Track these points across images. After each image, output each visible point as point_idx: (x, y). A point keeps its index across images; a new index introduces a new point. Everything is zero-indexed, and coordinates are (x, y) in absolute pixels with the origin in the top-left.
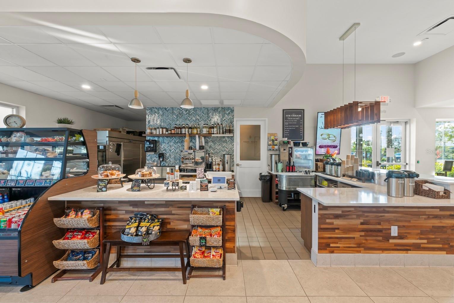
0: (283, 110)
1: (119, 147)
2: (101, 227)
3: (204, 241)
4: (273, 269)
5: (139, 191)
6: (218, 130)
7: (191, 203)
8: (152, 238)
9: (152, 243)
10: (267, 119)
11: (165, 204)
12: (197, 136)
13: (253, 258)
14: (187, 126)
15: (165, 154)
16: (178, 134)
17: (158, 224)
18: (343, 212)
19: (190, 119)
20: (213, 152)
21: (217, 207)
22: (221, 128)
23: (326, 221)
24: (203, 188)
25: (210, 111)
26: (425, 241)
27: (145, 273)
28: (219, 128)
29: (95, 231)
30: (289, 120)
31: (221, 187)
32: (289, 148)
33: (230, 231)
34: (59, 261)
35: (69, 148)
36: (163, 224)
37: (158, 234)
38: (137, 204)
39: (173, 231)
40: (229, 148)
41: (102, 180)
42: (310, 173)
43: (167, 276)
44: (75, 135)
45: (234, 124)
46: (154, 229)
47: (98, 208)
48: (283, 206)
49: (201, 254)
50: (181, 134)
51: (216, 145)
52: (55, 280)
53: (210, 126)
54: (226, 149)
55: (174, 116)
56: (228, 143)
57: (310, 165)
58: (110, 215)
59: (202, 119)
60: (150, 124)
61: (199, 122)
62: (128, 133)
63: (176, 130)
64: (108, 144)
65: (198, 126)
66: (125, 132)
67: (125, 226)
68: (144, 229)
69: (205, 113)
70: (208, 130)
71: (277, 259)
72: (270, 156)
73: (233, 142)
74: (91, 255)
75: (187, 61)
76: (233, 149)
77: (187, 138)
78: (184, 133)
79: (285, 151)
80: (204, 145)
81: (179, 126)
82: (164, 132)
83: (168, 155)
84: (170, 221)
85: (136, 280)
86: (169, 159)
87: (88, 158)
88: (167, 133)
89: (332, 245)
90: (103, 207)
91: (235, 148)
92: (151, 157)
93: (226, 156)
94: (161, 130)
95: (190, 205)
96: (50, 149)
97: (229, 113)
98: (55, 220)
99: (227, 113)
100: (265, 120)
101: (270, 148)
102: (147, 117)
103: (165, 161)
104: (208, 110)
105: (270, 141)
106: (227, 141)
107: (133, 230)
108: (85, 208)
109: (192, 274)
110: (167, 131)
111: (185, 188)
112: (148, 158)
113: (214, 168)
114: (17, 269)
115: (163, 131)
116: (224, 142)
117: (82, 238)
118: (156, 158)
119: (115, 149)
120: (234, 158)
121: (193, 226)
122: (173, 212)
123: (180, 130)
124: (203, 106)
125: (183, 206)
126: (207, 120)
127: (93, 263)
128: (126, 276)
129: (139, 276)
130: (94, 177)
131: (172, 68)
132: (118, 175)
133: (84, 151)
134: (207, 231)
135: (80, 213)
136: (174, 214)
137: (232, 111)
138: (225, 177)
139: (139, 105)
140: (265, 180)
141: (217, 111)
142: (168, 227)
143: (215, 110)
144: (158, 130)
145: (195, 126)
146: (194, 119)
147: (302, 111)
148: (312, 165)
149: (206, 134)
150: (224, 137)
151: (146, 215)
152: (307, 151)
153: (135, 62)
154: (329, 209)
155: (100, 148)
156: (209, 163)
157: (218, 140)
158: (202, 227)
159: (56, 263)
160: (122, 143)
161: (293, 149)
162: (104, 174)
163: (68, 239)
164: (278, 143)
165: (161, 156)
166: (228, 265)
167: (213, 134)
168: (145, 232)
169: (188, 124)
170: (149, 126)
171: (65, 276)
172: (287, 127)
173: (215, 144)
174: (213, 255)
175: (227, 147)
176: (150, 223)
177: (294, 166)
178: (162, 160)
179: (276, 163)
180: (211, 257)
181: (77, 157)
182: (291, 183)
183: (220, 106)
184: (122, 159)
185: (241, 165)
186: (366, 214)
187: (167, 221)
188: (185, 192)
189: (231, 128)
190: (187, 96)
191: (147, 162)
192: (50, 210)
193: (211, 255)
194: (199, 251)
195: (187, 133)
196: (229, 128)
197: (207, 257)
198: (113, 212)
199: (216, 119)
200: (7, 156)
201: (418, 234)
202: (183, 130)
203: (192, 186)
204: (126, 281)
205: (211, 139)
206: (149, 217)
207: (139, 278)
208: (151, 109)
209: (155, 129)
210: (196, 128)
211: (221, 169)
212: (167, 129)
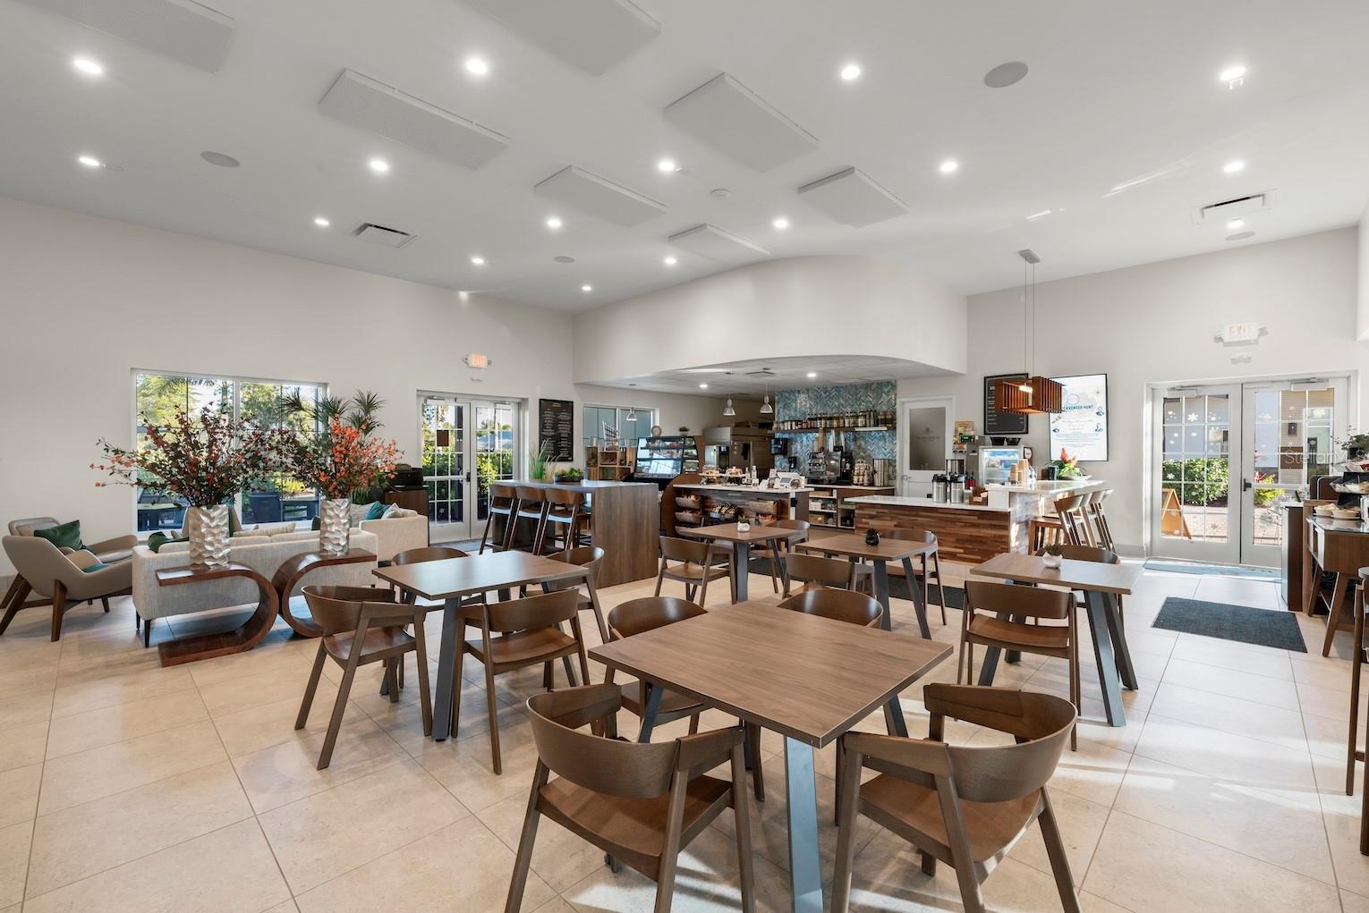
0: (985, 378)
1: (746, 448)
2: (701, 507)
6: (868, 421)
12: (833, 432)
14: (824, 415)
15: (797, 457)
18: (878, 512)
19: (830, 404)
22: (872, 417)
25: (861, 389)
26: (962, 551)
28: (870, 417)
29: (697, 509)
35: (685, 451)
44: (689, 440)
45: (896, 408)
47: (700, 495)
50: (815, 427)
53: (857, 414)
56: (886, 441)
58: (707, 499)
59: (847, 404)
60: (779, 415)
61: (843, 409)
62: (762, 426)
64: (732, 444)
65: (841, 415)
66: (756, 426)
69: (851, 392)
70: (852, 420)
73: (896, 438)
76: (894, 451)
77: (820, 434)
78: (819, 426)
81: (816, 415)
82: (794, 426)
87: (698, 459)
88: (797, 427)
90: (703, 495)
91: (898, 449)
92: (780, 463)
93: (878, 462)
94: (789, 423)
96: (675, 451)
97: (888, 392)
98: (677, 499)
99: (886, 390)
100: (953, 400)
104: (856, 387)
105: (956, 436)
106: (885, 438)
107: (717, 511)
108: (693, 494)
112: (776, 463)
115: (791, 426)
117: (691, 513)
118: (784, 462)
119: (741, 451)
120: (895, 466)
123: (814, 422)
124: (848, 383)
126: (854, 405)
130: (701, 474)
133: (694, 452)
137: (895, 386)
141: (871, 388)
143: (869, 387)
144: (786, 424)
145: (837, 415)
146: (836, 404)
149: (849, 427)
150: (878, 432)
151: (727, 504)
155: (723, 449)
156: (846, 471)
157: (868, 437)
160: (751, 442)
162: (707, 472)
165: (793, 460)
167: (859, 427)
169: (828, 412)
170: (778, 418)
172: (991, 410)
175: (886, 448)
176: (728, 508)
181: (690, 458)
185: (909, 478)
186: (900, 517)
187: (742, 510)
189: (889, 416)
192: (674, 493)
195: (822, 426)
201: (953, 542)
205: (856, 435)
208: (781, 393)
209: (783, 422)
210: (838, 419)
211: (866, 481)
212: (797, 422)
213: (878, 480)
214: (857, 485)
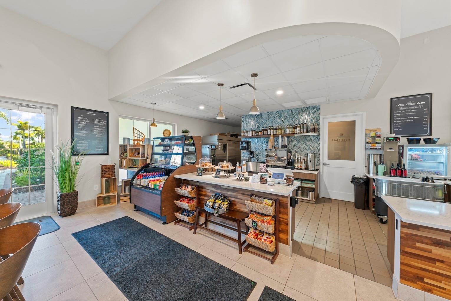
0: (391, 99)
1: (225, 146)
2: (197, 198)
3: (255, 225)
4: (329, 276)
5: (218, 178)
6: (302, 130)
7: (251, 192)
8: (221, 212)
9: (220, 216)
10: (364, 113)
11: (232, 190)
12: (280, 136)
13: (310, 258)
14: (272, 127)
15: (255, 152)
16: (265, 135)
17: (227, 203)
19: (275, 121)
20: (297, 150)
21: (270, 199)
22: (305, 127)
23: (416, 245)
24: (263, 181)
25: (295, 112)
27: (218, 236)
28: (303, 127)
29: (194, 200)
30: (401, 110)
31: (279, 182)
32: (399, 146)
33: (283, 223)
34: (177, 213)
35: (186, 148)
36: (231, 204)
37: (226, 210)
38: (216, 187)
39: (238, 211)
40: (315, 147)
41: (200, 168)
42: (435, 181)
43: (230, 243)
44: (189, 139)
45: (320, 122)
46: (223, 207)
47: (196, 186)
48: (380, 217)
49: (254, 235)
50: (267, 135)
51: (300, 143)
52: (175, 224)
53: (294, 126)
54: (311, 147)
55: (262, 120)
56: (313, 142)
57: (440, 170)
58: (202, 191)
59: (286, 120)
60: (244, 128)
61: (283, 123)
62: (232, 136)
63: (263, 132)
64: (218, 144)
65: (283, 127)
66: (229, 136)
67: (207, 200)
68: (217, 205)
69: (289, 114)
70: (291, 130)
71: (340, 269)
72: (367, 155)
73: (319, 140)
74: (191, 214)
75: (254, 75)
76: (318, 148)
77: (271, 138)
78: (270, 134)
79: (391, 150)
80: (286, 144)
81: (266, 128)
82: (254, 134)
83: (257, 152)
84: (236, 203)
85: (212, 239)
86: (257, 157)
87: (196, 154)
88: (256, 135)
89: (426, 280)
90: (198, 186)
91: (321, 147)
92: (245, 154)
93: (310, 155)
94: (251, 132)
95: (250, 194)
97: (315, 112)
98: (176, 189)
99: (312, 111)
100: (362, 115)
101: (369, 146)
102: (242, 123)
103: (255, 158)
104: (292, 111)
105: (368, 138)
106: (313, 140)
107: (211, 204)
108: (189, 184)
109: (248, 250)
110: (256, 133)
111: (248, 179)
112: (243, 155)
113: (295, 166)
114: (160, 212)
115: (252, 133)
116: (309, 141)
117: (187, 203)
118: (248, 155)
119: (222, 148)
120: (319, 157)
121: (251, 211)
122: (239, 197)
123: (266, 131)
124: (287, 109)
125: (245, 193)
126: (291, 121)
127: (192, 220)
128: (207, 234)
129: (215, 237)
130: (197, 166)
131: (247, 84)
132: (210, 166)
134: (261, 217)
135: (186, 187)
136: (239, 199)
137: (318, 109)
138: (284, 174)
139: (222, 116)
140: (357, 183)
141: (302, 111)
142: (235, 208)
143: (300, 110)
144: (249, 133)
145: (280, 127)
146: (279, 121)
147: (429, 96)
148: (444, 171)
149: (289, 134)
150: (309, 136)
151: (221, 196)
152: (435, 150)
153: (220, 86)
154: (420, 229)
155: (213, 147)
156: (290, 161)
157: (302, 139)
158: (257, 213)
159: (176, 214)
160: (227, 144)
161: (405, 147)
162: (202, 164)
163: (181, 201)
164: (382, 140)
165: (252, 153)
166: (281, 254)
167: (297, 133)
168: (217, 207)
169: (274, 125)
170: (244, 130)
171: (181, 223)
172: (397, 120)
173: (298, 143)
174: (264, 239)
175: (312, 146)
176: (221, 202)
177: (406, 170)
178: (252, 156)
179: (376, 165)
180: (263, 240)
181: (190, 153)
182: (395, 191)
183: (305, 106)
184: (228, 155)
185: (329, 164)
187: (234, 203)
188: (248, 183)
189: (316, 127)
190: (254, 104)
191: (242, 158)
192: (174, 183)
193: (263, 239)
194: (253, 232)
195: (272, 134)
196: (313, 127)
197: (259, 239)
198: (204, 190)
199: (305, 118)
200: (164, 152)
202: (269, 131)
203: (254, 178)
204: (206, 237)
205: (295, 138)
206: (223, 197)
207: (214, 238)
208: (245, 117)
209: (247, 132)
210: (281, 129)
211: (303, 167)
212: (256, 132)
213: (310, 166)
214: (297, 169)
